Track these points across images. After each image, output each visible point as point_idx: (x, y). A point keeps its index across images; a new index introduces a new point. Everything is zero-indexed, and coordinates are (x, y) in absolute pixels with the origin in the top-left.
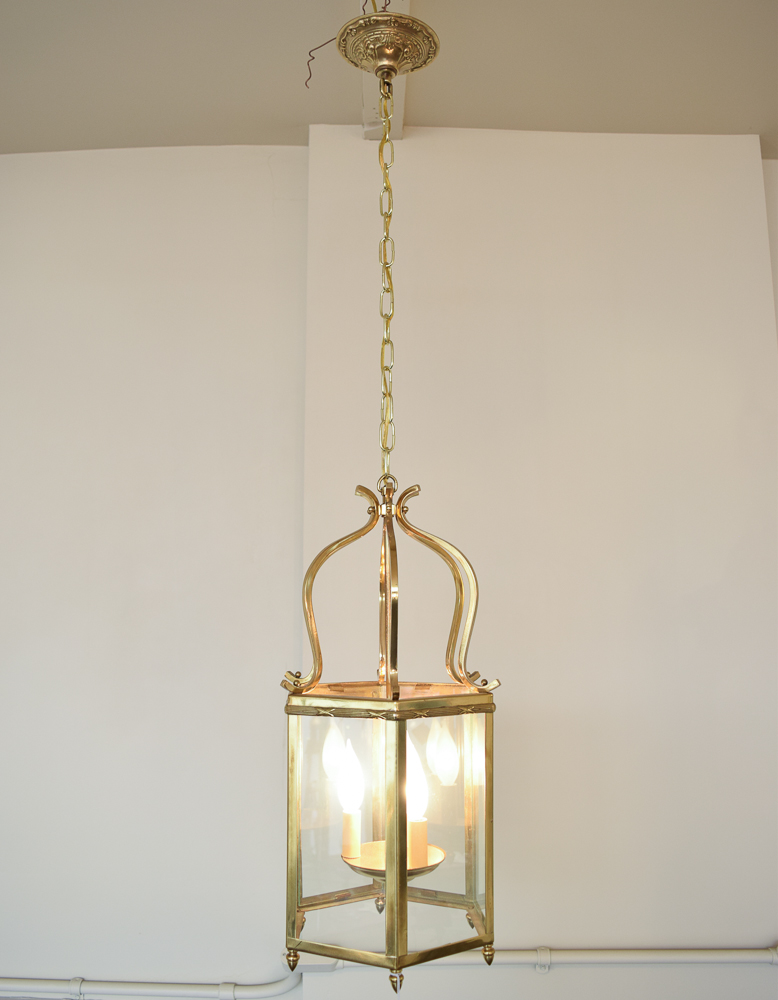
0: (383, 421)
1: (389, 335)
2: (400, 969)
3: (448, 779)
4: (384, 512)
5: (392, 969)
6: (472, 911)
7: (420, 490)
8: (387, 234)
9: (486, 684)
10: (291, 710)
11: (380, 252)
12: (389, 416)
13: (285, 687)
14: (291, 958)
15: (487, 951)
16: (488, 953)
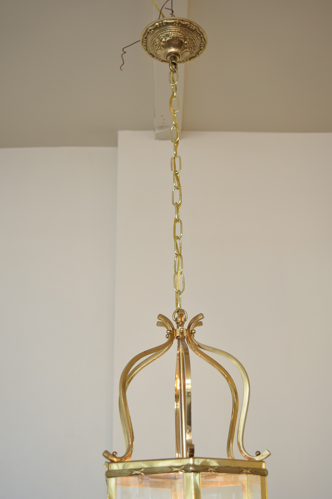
0: (176, 273)
1: (178, 216)
4: (178, 334)
7: (204, 317)
8: (176, 153)
9: (259, 454)
10: (110, 474)
11: (172, 164)
13: (106, 457)
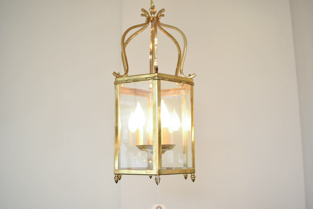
2: (159, 175)
5: (156, 175)
13: (114, 75)
14: (116, 178)
15: (192, 176)
16: (193, 177)
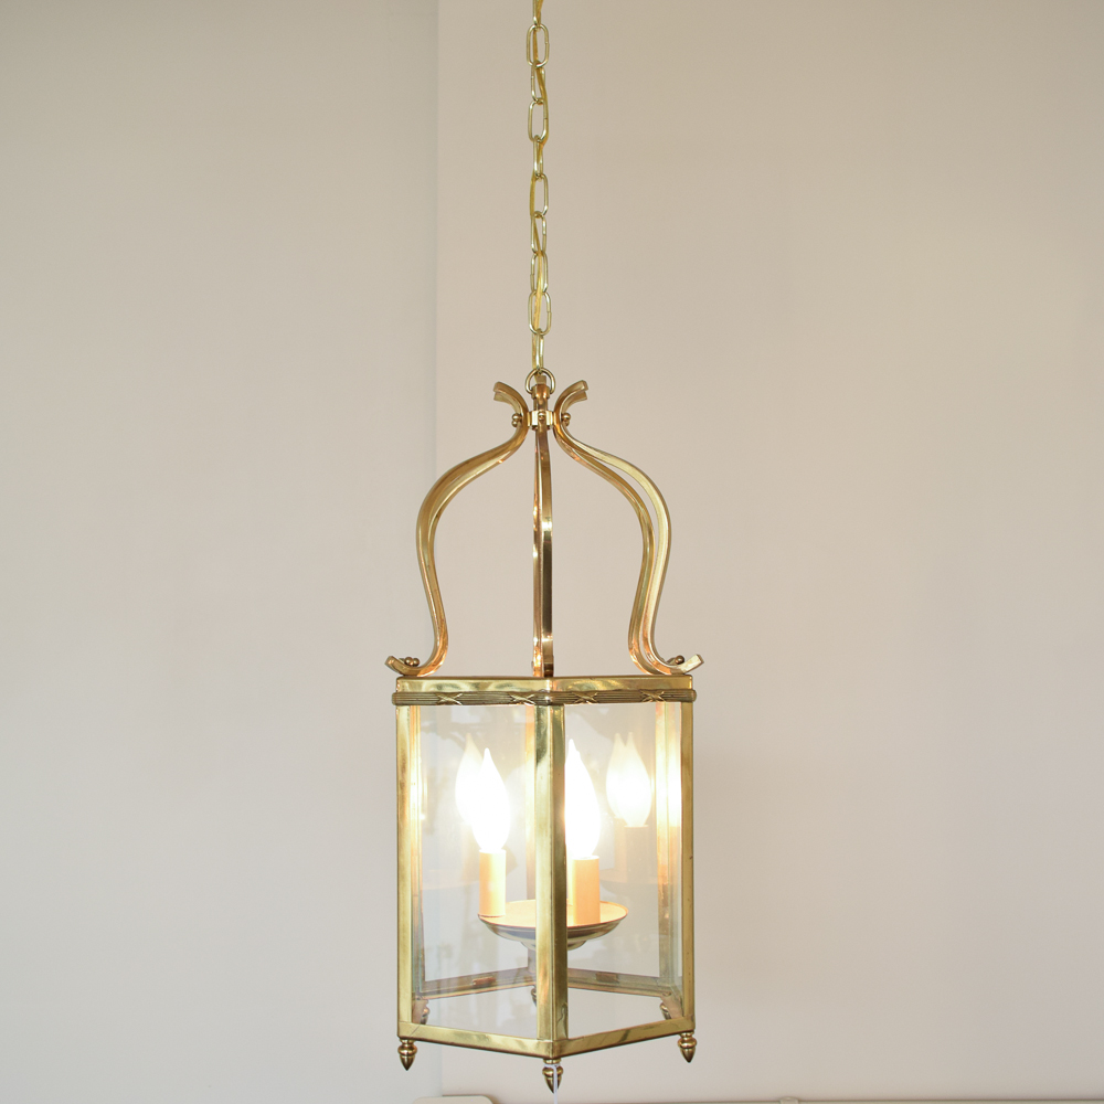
0: (534, 291)
1: (541, 167)
2: (558, 1058)
3: (636, 819)
4: (535, 422)
5: (546, 1058)
6: (668, 998)
7: (586, 388)
8: (539, 20)
9: (683, 662)
10: (400, 699)
11: (528, 46)
12: (542, 285)
13: (393, 667)
14: (405, 1052)
15: (683, 1042)
16: (685, 1045)
